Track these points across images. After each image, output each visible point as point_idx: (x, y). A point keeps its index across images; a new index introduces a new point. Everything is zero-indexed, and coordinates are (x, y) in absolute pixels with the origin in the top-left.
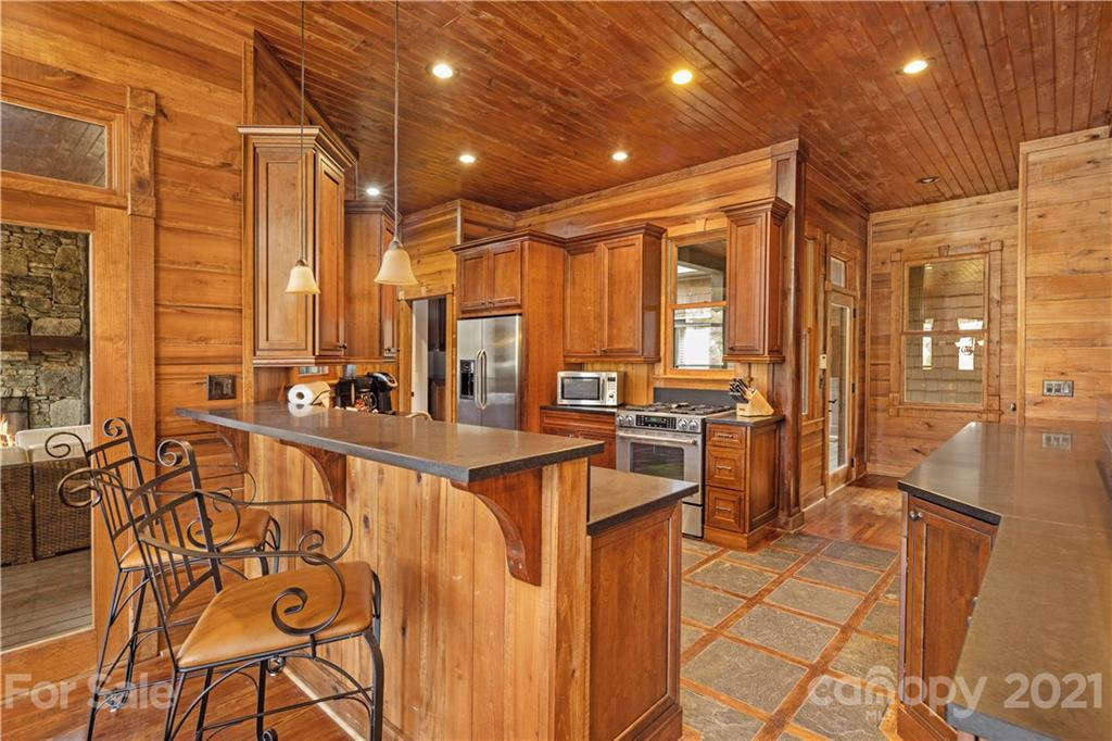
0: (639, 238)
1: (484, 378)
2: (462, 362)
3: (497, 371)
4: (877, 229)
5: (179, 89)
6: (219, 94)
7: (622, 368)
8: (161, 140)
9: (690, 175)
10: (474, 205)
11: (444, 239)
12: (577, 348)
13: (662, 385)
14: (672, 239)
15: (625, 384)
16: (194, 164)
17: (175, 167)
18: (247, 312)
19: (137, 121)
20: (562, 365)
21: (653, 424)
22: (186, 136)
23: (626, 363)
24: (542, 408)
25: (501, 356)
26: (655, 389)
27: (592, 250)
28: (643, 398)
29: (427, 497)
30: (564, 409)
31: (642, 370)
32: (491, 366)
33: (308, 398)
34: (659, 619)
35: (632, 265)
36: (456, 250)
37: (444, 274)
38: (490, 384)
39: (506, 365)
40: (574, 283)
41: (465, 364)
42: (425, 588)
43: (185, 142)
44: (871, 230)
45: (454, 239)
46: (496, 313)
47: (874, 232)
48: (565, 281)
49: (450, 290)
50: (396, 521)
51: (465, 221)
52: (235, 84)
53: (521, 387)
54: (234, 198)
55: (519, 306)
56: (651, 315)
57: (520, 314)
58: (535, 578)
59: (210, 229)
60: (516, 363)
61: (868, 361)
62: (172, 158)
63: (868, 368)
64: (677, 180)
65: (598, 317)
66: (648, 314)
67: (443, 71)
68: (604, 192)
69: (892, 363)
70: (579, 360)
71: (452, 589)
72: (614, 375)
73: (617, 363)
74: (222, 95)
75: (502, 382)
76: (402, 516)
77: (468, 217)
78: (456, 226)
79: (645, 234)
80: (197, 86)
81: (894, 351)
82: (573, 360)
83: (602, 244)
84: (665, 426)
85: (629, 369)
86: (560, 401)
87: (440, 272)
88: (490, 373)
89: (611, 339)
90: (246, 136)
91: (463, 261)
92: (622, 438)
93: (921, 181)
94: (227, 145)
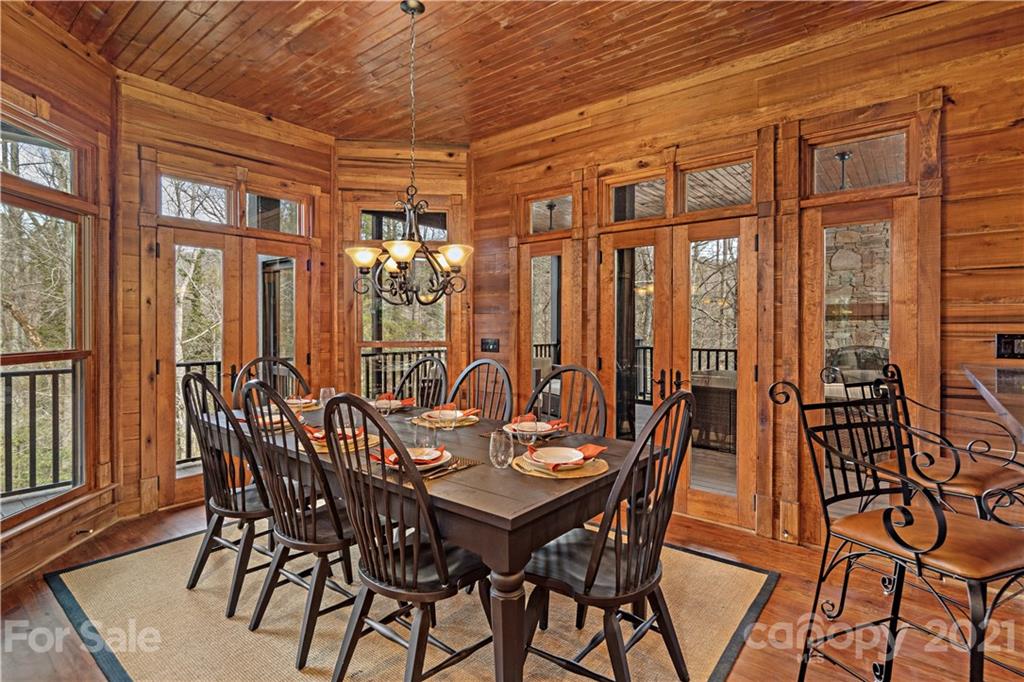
5: (967, 72)
8: (948, 126)
16: (982, 134)
17: (962, 144)
19: (926, 119)
22: (975, 111)
43: (973, 117)
62: (958, 137)
74: (1015, 53)
80: (986, 59)
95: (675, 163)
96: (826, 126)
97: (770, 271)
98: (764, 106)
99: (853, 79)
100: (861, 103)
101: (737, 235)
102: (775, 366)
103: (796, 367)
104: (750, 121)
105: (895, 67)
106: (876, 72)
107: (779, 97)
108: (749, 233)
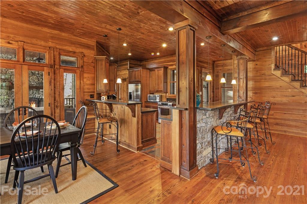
0: (163, 69)
1: (134, 96)
2: (130, 92)
3: (136, 94)
4: (216, 65)
5: (86, 52)
6: (91, 52)
7: (161, 94)
8: (84, 60)
9: (172, 56)
10: (131, 60)
11: (126, 67)
12: (152, 90)
13: (168, 97)
14: (170, 69)
15: (161, 97)
16: (88, 62)
17: (86, 63)
18: (96, 85)
19: (81, 57)
20: (149, 93)
21: (164, 105)
22: (87, 58)
23: (162, 93)
24: (145, 102)
25: (137, 91)
26: (167, 98)
27: (154, 70)
28: (164, 100)
29: (123, 110)
30: (149, 102)
31: (164, 94)
32: (135, 93)
33: (104, 98)
34: (153, 126)
35: (162, 74)
36: (128, 70)
37: (126, 74)
38: (135, 97)
39: (138, 93)
40: (151, 77)
41: (130, 93)
42: (123, 121)
43: (87, 59)
44: (215, 65)
45: (128, 67)
46: (136, 83)
47: (216, 66)
48: (149, 76)
49: (127, 78)
50: (119, 113)
51: (130, 64)
52: (93, 49)
53: (141, 98)
54: (94, 67)
55: (140, 82)
56: (165, 84)
57: (140, 83)
58: (135, 117)
59: (90, 72)
60: (140, 93)
61: (215, 93)
62: (85, 62)
63: (215, 95)
64: (170, 57)
65: (156, 84)
66: (165, 83)
67: (125, 45)
68: (157, 59)
69: (219, 93)
70: (152, 92)
71: (126, 120)
72: (159, 95)
73: (160, 93)
74: (92, 52)
75: (137, 97)
76: (120, 113)
77: (130, 63)
78: (128, 65)
79: (164, 68)
80: (89, 51)
81: (220, 91)
82: (151, 92)
83: (156, 70)
84: (166, 105)
85: (162, 94)
86: (148, 100)
87: (125, 74)
88: (135, 95)
89: (158, 88)
90: (95, 57)
91: (129, 72)
92: (159, 107)
93: (220, 57)
94: (92, 59)
95: (23, 46)
96: (65, 52)
97: (53, 81)
98: (50, 42)
99: (69, 45)
100: (71, 50)
101: (44, 71)
102: (54, 103)
103: (59, 102)
104: (46, 44)
105: (76, 46)
106: (73, 45)
107: (54, 41)
108: (47, 71)
